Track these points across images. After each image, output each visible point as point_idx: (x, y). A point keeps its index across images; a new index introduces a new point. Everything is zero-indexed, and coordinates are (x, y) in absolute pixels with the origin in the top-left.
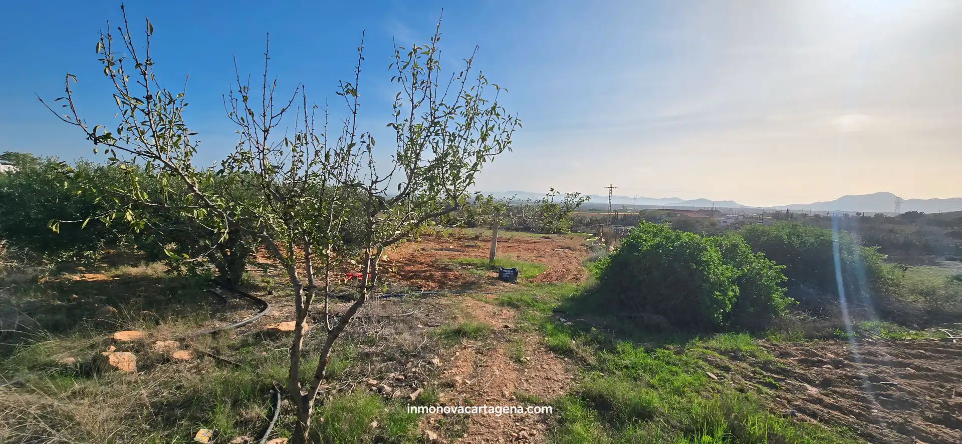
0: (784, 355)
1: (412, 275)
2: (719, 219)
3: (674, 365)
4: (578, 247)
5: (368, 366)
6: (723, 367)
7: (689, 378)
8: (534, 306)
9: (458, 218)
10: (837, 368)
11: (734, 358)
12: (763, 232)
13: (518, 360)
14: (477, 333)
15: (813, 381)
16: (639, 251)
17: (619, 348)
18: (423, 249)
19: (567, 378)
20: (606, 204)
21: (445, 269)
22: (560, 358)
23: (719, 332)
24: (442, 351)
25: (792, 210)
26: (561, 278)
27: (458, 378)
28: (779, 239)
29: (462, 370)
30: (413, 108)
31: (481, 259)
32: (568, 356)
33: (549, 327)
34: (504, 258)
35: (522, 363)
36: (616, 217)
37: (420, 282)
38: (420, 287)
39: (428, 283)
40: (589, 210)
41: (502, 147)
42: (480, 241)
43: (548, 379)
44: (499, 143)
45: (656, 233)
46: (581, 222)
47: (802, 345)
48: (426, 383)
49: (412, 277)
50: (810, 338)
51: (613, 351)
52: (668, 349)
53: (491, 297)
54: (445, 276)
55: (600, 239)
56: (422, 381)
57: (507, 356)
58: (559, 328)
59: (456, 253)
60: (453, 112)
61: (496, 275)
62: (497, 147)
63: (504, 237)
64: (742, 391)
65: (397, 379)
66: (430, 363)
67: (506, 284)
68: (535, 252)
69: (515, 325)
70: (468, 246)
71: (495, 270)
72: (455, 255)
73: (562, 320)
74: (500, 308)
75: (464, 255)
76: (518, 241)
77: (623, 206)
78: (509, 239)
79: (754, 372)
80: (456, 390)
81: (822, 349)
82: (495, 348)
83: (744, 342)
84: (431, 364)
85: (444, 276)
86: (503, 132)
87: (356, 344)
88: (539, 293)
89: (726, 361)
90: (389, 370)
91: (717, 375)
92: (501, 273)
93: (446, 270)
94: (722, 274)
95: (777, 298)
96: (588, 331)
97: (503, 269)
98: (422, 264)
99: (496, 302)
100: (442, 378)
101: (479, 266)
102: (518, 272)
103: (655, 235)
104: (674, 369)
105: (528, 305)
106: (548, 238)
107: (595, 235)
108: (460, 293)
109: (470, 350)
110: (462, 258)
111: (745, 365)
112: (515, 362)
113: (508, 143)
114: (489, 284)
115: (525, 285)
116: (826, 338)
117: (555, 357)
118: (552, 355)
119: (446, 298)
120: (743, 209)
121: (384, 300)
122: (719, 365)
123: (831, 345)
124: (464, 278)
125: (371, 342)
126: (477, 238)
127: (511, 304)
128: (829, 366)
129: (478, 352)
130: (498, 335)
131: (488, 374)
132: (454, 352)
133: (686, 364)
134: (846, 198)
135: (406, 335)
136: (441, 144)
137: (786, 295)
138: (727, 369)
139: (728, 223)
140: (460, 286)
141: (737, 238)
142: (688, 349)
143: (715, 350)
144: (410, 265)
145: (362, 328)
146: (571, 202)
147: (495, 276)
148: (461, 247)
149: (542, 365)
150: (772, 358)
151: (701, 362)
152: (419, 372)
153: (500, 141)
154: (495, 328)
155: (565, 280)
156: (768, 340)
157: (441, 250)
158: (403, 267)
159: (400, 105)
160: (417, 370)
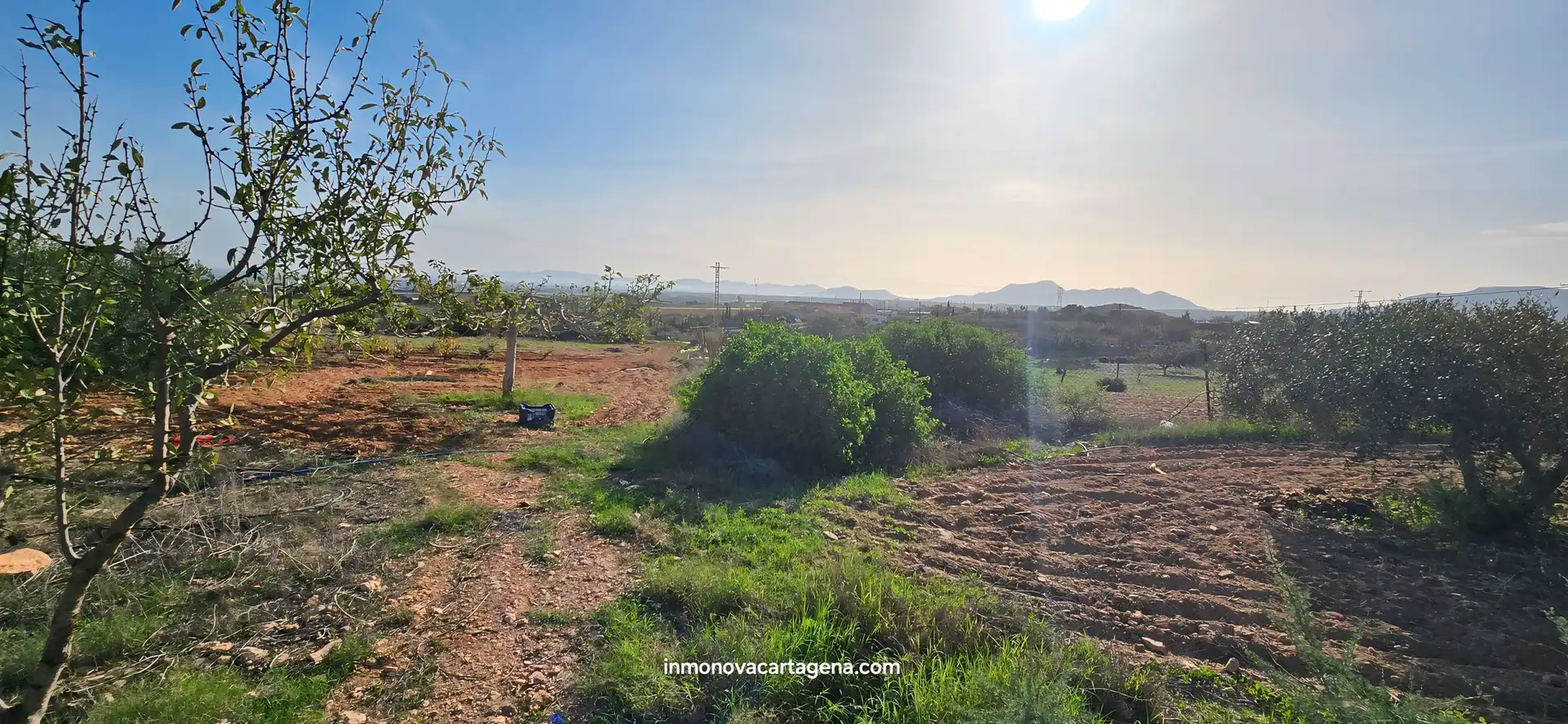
0: (921, 495)
1: (334, 431)
2: (867, 316)
3: (784, 528)
4: (667, 364)
5: (212, 618)
6: (846, 521)
7: (800, 544)
8: (578, 464)
9: (434, 320)
10: (976, 502)
11: (862, 508)
12: (910, 334)
13: (539, 559)
14: (466, 522)
15: (949, 523)
16: (743, 366)
17: (708, 516)
18: (367, 380)
19: (621, 574)
20: (712, 294)
21: (413, 413)
22: (614, 544)
23: (847, 474)
24: (389, 563)
25: (953, 302)
26: (631, 415)
27: (417, 607)
28: (926, 341)
29: (428, 592)
30: (245, 98)
31: (488, 393)
32: (624, 538)
33: (600, 497)
34: (529, 387)
35: (545, 561)
36: (727, 315)
37: (351, 442)
38: (351, 453)
39: (369, 442)
40: (687, 303)
41: (468, 188)
42: (490, 359)
43: (589, 580)
44: (460, 181)
45: (769, 337)
46: (672, 323)
47: (943, 479)
48: (347, 628)
49: (335, 435)
50: (953, 469)
51: (697, 520)
52: (778, 506)
53: (498, 458)
54: (409, 428)
55: (702, 350)
56: (340, 626)
57: (519, 554)
58: (618, 497)
59: (439, 384)
60: (342, 113)
61: (513, 418)
62: (458, 188)
63: (538, 352)
64: (865, 550)
65: (280, 632)
66: (359, 590)
67: (533, 433)
68: (592, 374)
69: (540, 498)
70: (466, 371)
71: (513, 411)
72: (436, 387)
73: (623, 482)
74: (514, 475)
75: (453, 386)
76: (562, 358)
77: (739, 297)
78: (546, 355)
79: (883, 523)
80: (414, 628)
81: (964, 481)
82: (497, 545)
83: (877, 485)
84: (363, 591)
85: (407, 428)
86: (470, 162)
87: (184, 581)
88: (589, 443)
89: (851, 513)
90: (263, 618)
91: (838, 533)
92: (523, 414)
93: (413, 416)
94: (852, 393)
95: (920, 422)
96: (660, 495)
97: (526, 407)
98: (359, 407)
99: (508, 465)
100: (385, 612)
101: (483, 404)
102: (554, 411)
103: (767, 340)
104: (782, 533)
105: (567, 464)
106: (617, 350)
107: (694, 344)
108: (439, 456)
109: (447, 555)
110: (448, 392)
111: (874, 514)
112: (534, 561)
113: (478, 182)
114: (499, 435)
115: (569, 432)
116: (968, 467)
117: (605, 543)
118: (601, 540)
119: (407, 467)
120: (898, 302)
121: (263, 485)
122: (841, 519)
123: (975, 474)
124: (449, 428)
125: (225, 569)
126: (484, 354)
127: (535, 466)
128: (969, 502)
129: (465, 554)
130: (505, 522)
131: (479, 591)
132: (413, 563)
133: (800, 524)
134: (1011, 288)
135: (313, 547)
136: (333, 176)
137: (931, 415)
138: (851, 524)
139: (879, 322)
140: (441, 443)
141: (875, 342)
142: (805, 503)
143: (840, 499)
144: (331, 411)
145: (202, 545)
146: (644, 290)
147: (515, 421)
148: (451, 372)
149: (580, 560)
150: (908, 500)
151: (819, 520)
152: (335, 610)
153: (464, 179)
154: (501, 510)
155: (640, 419)
156: (906, 478)
157: (405, 379)
158: (315, 416)
159: (203, 88)
160: (330, 608)
